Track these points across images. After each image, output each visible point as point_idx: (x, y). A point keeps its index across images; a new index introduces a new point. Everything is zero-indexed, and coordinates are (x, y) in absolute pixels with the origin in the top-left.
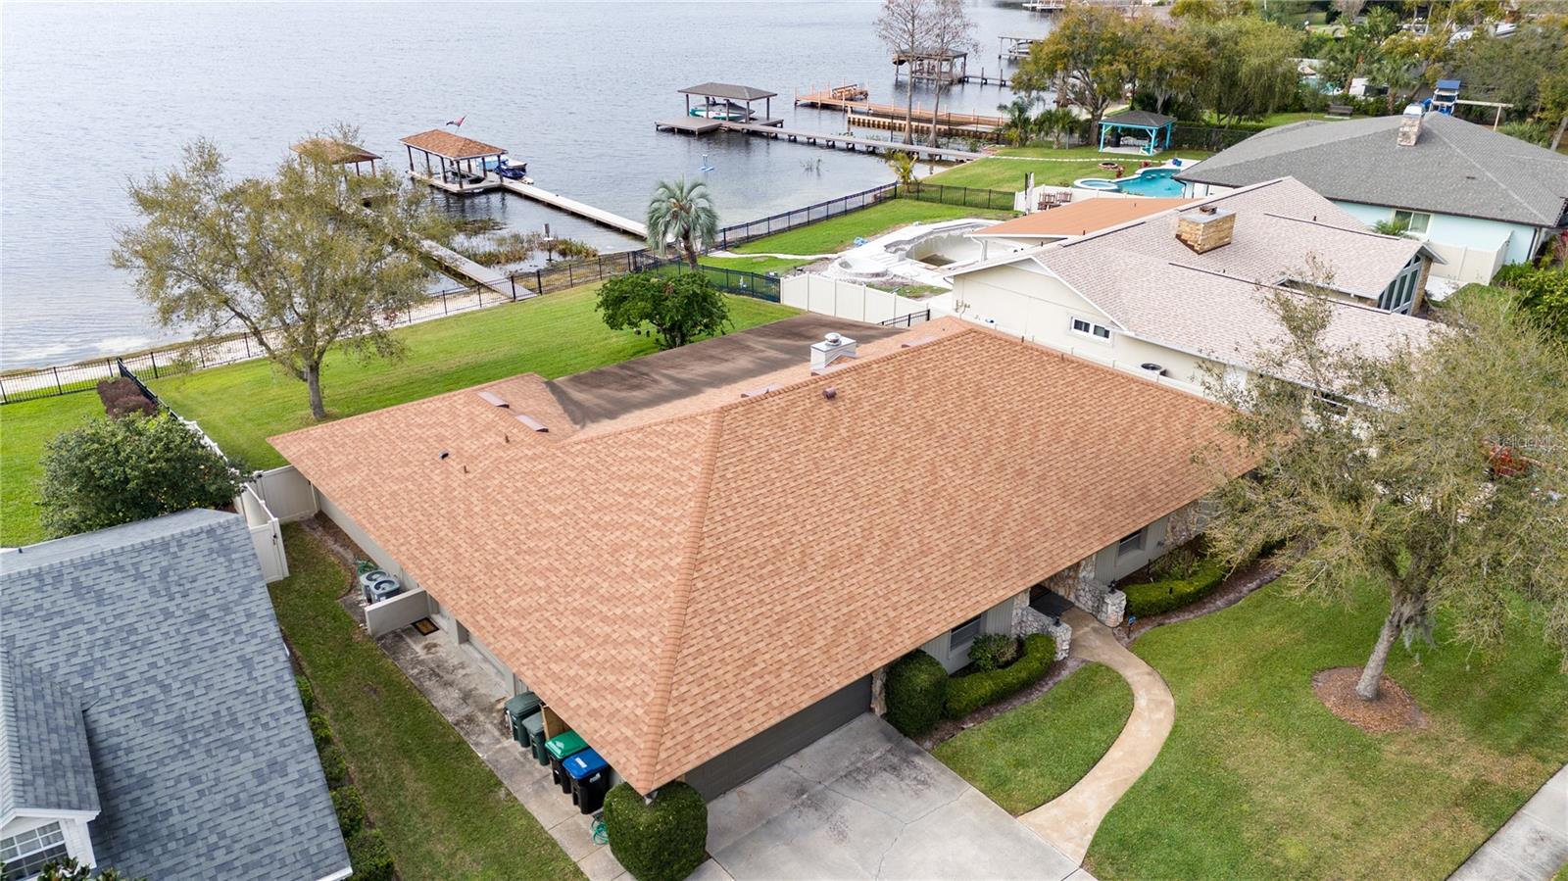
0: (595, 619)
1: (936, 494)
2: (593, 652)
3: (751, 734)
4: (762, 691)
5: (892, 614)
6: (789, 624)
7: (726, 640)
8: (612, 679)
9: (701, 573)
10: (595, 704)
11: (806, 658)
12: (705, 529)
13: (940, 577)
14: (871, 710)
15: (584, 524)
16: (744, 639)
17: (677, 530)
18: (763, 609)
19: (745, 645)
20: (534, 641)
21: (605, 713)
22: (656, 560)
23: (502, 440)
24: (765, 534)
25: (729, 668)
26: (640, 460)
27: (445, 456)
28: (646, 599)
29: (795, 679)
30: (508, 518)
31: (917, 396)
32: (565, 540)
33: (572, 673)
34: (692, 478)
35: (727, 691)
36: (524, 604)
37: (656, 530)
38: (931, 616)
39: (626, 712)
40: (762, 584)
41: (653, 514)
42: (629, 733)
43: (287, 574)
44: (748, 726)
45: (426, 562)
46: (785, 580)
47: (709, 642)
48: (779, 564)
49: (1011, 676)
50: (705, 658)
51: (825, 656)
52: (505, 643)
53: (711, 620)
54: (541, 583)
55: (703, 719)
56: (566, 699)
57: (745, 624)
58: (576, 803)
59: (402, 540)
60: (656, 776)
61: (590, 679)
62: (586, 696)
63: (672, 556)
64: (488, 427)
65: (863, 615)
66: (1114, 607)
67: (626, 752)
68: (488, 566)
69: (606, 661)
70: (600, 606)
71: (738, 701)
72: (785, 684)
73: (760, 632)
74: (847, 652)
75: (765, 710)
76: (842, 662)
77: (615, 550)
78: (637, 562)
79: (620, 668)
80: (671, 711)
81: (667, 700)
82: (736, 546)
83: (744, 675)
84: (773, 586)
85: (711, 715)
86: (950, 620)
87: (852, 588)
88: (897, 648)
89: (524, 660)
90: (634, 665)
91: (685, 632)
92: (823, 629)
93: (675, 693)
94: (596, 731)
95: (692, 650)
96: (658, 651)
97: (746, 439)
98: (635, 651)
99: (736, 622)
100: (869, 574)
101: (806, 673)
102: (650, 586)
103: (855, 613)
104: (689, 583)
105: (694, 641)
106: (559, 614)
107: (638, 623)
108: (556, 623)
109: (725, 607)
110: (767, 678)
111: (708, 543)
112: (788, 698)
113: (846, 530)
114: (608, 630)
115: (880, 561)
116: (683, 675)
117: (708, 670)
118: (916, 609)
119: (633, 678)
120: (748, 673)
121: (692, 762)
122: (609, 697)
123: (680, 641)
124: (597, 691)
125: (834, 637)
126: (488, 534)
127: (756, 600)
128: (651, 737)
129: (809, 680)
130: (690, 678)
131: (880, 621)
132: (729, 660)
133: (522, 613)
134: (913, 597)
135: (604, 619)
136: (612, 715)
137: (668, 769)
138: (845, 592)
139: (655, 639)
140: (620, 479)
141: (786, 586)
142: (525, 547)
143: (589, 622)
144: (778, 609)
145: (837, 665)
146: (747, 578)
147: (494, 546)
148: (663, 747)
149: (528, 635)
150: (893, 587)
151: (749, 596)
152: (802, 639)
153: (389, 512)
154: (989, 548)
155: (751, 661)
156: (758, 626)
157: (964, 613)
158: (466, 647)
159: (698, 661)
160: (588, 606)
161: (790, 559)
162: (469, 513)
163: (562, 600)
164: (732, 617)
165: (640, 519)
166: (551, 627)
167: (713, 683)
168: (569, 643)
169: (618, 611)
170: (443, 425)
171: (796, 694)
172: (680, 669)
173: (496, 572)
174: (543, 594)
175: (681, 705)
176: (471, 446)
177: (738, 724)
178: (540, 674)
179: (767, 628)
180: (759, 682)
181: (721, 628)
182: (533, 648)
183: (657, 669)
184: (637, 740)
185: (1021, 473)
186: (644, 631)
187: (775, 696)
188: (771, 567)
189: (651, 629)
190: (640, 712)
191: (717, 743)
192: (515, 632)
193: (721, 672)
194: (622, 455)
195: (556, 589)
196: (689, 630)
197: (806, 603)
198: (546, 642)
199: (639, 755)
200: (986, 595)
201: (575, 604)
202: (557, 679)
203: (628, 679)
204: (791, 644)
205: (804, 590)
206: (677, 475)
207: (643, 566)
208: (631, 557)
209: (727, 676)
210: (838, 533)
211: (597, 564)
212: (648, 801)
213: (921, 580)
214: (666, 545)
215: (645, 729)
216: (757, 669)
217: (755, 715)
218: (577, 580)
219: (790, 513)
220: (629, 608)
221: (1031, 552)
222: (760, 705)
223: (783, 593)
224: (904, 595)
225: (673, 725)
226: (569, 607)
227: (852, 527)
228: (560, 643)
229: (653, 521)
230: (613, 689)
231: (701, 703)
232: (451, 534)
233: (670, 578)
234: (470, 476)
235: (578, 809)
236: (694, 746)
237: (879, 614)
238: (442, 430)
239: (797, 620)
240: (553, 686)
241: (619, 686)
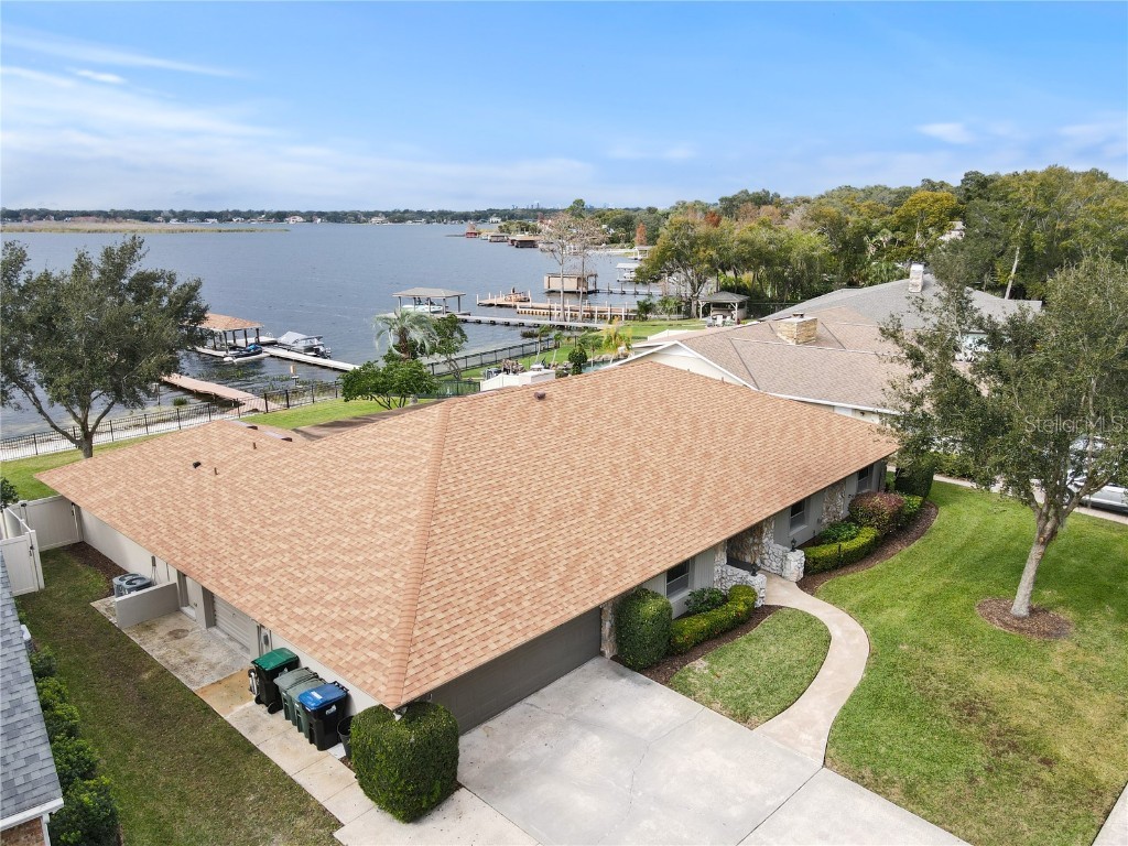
0: (339, 567)
1: (640, 468)
2: (337, 594)
3: (498, 653)
4: (505, 616)
5: (617, 555)
6: (524, 563)
7: (466, 575)
8: (356, 613)
9: (438, 522)
10: (340, 636)
11: (544, 590)
12: (439, 489)
13: (655, 528)
14: (602, 654)
15: (325, 498)
16: (483, 574)
17: (413, 491)
18: (499, 551)
19: (485, 579)
20: (278, 592)
21: (350, 642)
22: (394, 516)
23: (251, 448)
24: (496, 493)
25: (471, 597)
26: (376, 446)
27: (197, 465)
28: (386, 546)
29: (535, 607)
30: (254, 502)
31: (612, 401)
32: (308, 512)
33: (315, 613)
34: (424, 452)
35: (471, 616)
36: (268, 565)
37: (394, 493)
38: (652, 557)
39: (371, 638)
40: (495, 532)
41: (390, 482)
42: (375, 655)
43: (42, 585)
44: (494, 646)
45: (175, 544)
46: (517, 528)
47: (451, 576)
48: (509, 516)
49: (724, 613)
50: (448, 589)
51: (561, 588)
52: (249, 597)
53: (451, 559)
54: (285, 547)
55: (449, 640)
56: (310, 635)
57: (484, 562)
59: (153, 531)
60: (405, 691)
61: (334, 616)
62: (331, 631)
63: (409, 510)
64: (237, 441)
65: (592, 556)
67: (372, 673)
68: (234, 540)
69: (350, 599)
70: (341, 557)
71: (482, 625)
72: (526, 611)
73: (498, 568)
74: (581, 585)
75: (510, 632)
76: (578, 593)
77: (355, 513)
78: (377, 519)
79: (362, 603)
80: (417, 633)
82: (469, 502)
83: (485, 603)
84: (506, 533)
85: (457, 636)
86: (669, 560)
87: (579, 535)
88: (626, 582)
89: (267, 609)
90: (377, 599)
91: (426, 568)
92: (556, 567)
93: (420, 618)
94: (341, 659)
95: (434, 583)
96: (401, 585)
97: (472, 425)
98: (379, 588)
99: (475, 560)
100: (592, 524)
101: (545, 601)
102: (389, 536)
103: (584, 555)
104: (428, 529)
105: (436, 575)
106: (302, 568)
107: (380, 565)
108: (300, 575)
109: (463, 548)
110: (508, 605)
111: (443, 499)
112: (531, 623)
113: (566, 492)
114: (350, 574)
115: (601, 516)
116: (427, 603)
117: (451, 599)
118: (638, 552)
119: (378, 609)
120: (490, 602)
121: (440, 679)
122: (353, 628)
123: (422, 576)
124: (341, 625)
125: (568, 573)
126: (235, 516)
127: (491, 543)
128: (398, 656)
129: (549, 607)
130: (434, 606)
131: (607, 561)
132: (470, 591)
133: (266, 572)
134: (634, 543)
135: (347, 566)
136: (357, 643)
137: (417, 685)
138: (573, 538)
139: (397, 576)
140: (358, 461)
141: (519, 533)
142: (269, 522)
143: (332, 571)
144: (513, 550)
145: (573, 595)
146: (481, 527)
147: (240, 524)
148: (410, 665)
149: (272, 588)
150: (615, 534)
151: (485, 540)
152: (538, 575)
153: (142, 512)
154: (692, 507)
155: (492, 592)
156: (496, 564)
157: (679, 555)
159: (441, 592)
160: (331, 558)
161: (520, 513)
162: (217, 503)
163: (305, 557)
164: (471, 556)
165: (378, 487)
166: (294, 579)
167: (457, 610)
168: (312, 589)
169: (360, 559)
170: (197, 444)
171: (538, 619)
172: (424, 598)
173: (241, 543)
174: (287, 554)
175: (427, 628)
176: (220, 456)
177: (484, 644)
178: (284, 618)
179: (505, 566)
180: (501, 609)
181: (461, 565)
182: (277, 598)
183: (400, 599)
184: (384, 661)
185: (707, 455)
186: (386, 571)
187: (517, 621)
188: (503, 518)
189: (393, 568)
190: (385, 636)
191: (465, 661)
192: (259, 587)
193: (463, 601)
194: (359, 444)
195: (299, 549)
196: (430, 566)
197: (538, 546)
198: (290, 591)
199: (387, 673)
200: (696, 541)
201: (318, 558)
202: (300, 620)
203: (372, 611)
204: (528, 579)
205: (535, 536)
206: (410, 452)
207: (382, 521)
208: (370, 516)
209: (470, 604)
210: (560, 494)
211: (338, 525)
212: (398, 717)
213: (639, 530)
214: (404, 503)
215: (392, 650)
216: (497, 598)
217: (500, 637)
218: (319, 540)
219: (515, 479)
220: (370, 555)
221: (726, 511)
222: (503, 628)
223: (516, 539)
224: (625, 540)
225: (420, 646)
226: (312, 561)
227: (573, 489)
228: (303, 590)
229: (390, 488)
230: (358, 621)
231: (446, 627)
232: (199, 521)
233: (409, 527)
234: (219, 477)
236: (442, 664)
237: (606, 556)
238: (197, 449)
239: (531, 560)
240: (297, 626)
241: (364, 618)
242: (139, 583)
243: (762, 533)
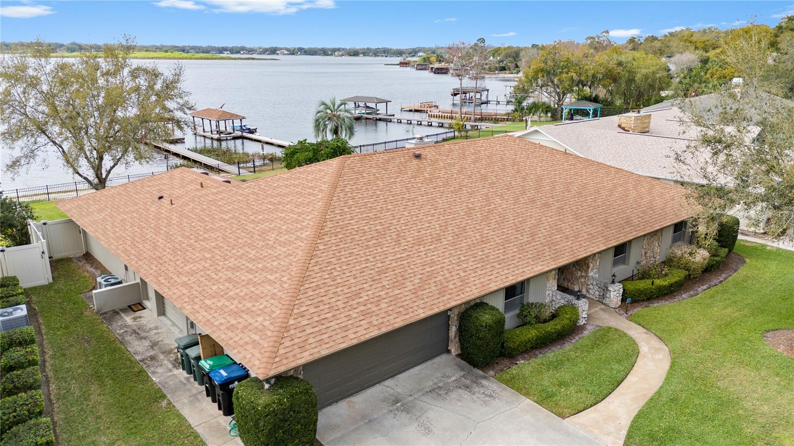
0: (243, 272)
1: (490, 211)
2: (237, 291)
3: (355, 342)
4: (365, 314)
5: (463, 274)
6: (387, 275)
7: (339, 281)
8: (249, 305)
9: (323, 241)
10: (233, 322)
11: (399, 296)
12: (327, 217)
13: (496, 256)
14: (449, 352)
15: (244, 222)
16: (353, 281)
17: (308, 218)
18: (368, 265)
19: (354, 285)
20: (197, 288)
21: (240, 326)
22: (291, 235)
23: (199, 187)
24: (371, 223)
25: (340, 298)
26: (287, 186)
27: (161, 198)
28: (281, 257)
29: (390, 308)
30: (193, 224)
31: (475, 162)
32: (230, 231)
33: (220, 304)
34: (321, 191)
35: (338, 312)
36: (194, 268)
37: (293, 220)
38: (491, 277)
39: (256, 324)
40: (368, 250)
41: (292, 212)
42: (256, 337)
43: (51, 281)
44: (353, 336)
45: (134, 252)
46: (385, 249)
47: (326, 281)
48: (380, 240)
49: (550, 327)
50: (322, 290)
51: (413, 296)
52: (176, 291)
53: (329, 268)
54: (208, 256)
55: (317, 329)
56: (212, 320)
57: (354, 272)
58: (220, 409)
59: (121, 243)
60: (274, 366)
61: (232, 307)
62: (228, 318)
63: (302, 231)
64: (191, 182)
65: (442, 273)
66: (615, 293)
67: (252, 351)
68: (174, 250)
69: (246, 295)
70: (247, 264)
71: (346, 319)
72: (383, 311)
73: (365, 278)
74: (430, 294)
75: (366, 326)
76: (427, 300)
77: (263, 233)
78: (278, 238)
79: (255, 298)
80: (291, 322)
81: (289, 313)
82: (350, 228)
83: (351, 303)
84: (376, 252)
85: (324, 327)
86: (505, 280)
87: (433, 257)
88: (467, 294)
89: (187, 300)
90: (267, 295)
91: (308, 274)
92: (411, 279)
93: (296, 311)
94: (231, 339)
95: (311, 285)
96: (285, 286)
97: (361, 173)
98: (269, 288)
99: (348, 271)
100: (445, 250)
101: (399, 305)
102: (284, 250)
103: (435, 272)
104: (314, 246)
105: (314, 280)
106: (217, 271)
107: (272, 271)
108: (214, 276)
109: (340, 261)
110: (369, 306)
111: (329, 224)
112: (384, 320)
113: (429, 225)
114: (251, 277)
115: (453, 244)
116: (303, 300)
117: (324, 298)
118: (480, 273)
119: (266, 303)
120: (355, 302)
121: (306, 357)
122: (245, 316)
123: (304, 278)
124: (236, 314)
125: (420, 285)
126: (178, 233)
127: (362, 259)
128: (274, 339)
129: (401, 309)
130: (310, 303)
131: (454, 278)
132: (340, 293)
133: (192, 273)
134: (477, 266)
135: (250, 271)
136: (245, 327)
137: (285, 361)
138: (428, 259)
139: (284, 279)
140: (272, 196)
141: (386, 253)
142: (201, 238)
143: (238, 274)
144: (379, 265)
145: (423, 302)
146: (357, 246)
147: (181, 239)
148: (282, 346)
149: (193, 285)
150: (463, 259)
151: (358, 257)
152: (396, 284)
153: (117, 230)
154: (529, 242)
155: (358, 295)
156: (364, 274)
157: (514, 277)
158: (162, 318)
159: (316, 292)
160: (239, 265)
161: (389, 238)
162: (169, 224)
163: (221, 263)
164: (344, 267)
165: (283, 215)
166: (209, 279)
167: (327, 306)
168: (221, 287)
169: (260, 266)
170: (164, 184)
171: (391, 317)
172: (302, 296)
173: (179, 253)
174: (209, 261)
175: (300, 319)
176: (177, 192)
177: (344, 334)
178: (196, 307)
179: (371, 276)
180: (363, 308)
181: (336, 274)
182: (195, 293)
183: (283, 296)
184: (262, 342)
185: (547, 205)
186: (277, 275)
187: (375, 318)
188: (375, 241)
189: (283, 273)
190: (267, 323)
191: (327, 346)
192: (184, 284)
193: (333, 300)
194: (275, 185)
195: (219, 257)
196: (311, 273)
197: (399, 263)
198: (205, 288)
199: (262, 351)
200: (529, 268)
201: (230, 265)
202: (208, 308)
203: (261, 304)
204: (388, 287)
205: (399, 256)
206: (311, 191)
207: (282, 239)
208: (273, 235)
209: (338, 303)
210: (423, 226)
211: (249, 241)
212: (267, 386)
213: (483, 257)
214: (300, 226)
215: (269, 334)
216: (361, 300)
217: (358, 329)
218: (234, 251)
219: (389, 213)
220: (268, 263)
221: (557, 247)
222: (362, 323)
223: (384, 257)
224: (471, 264)
225: (292, 332)
226: (226, 267)
227: (433, 224)
228: (214, 288)
229: (292, 215)
230: (249, 311)
231: (317, 319)
232: (154, 236)
233: (300, 244)
234: (173, 206)
235: (221, 412)
236: (308, 347)
237: (453, 274)
238: (163, 187)
239: (393, 273)
240: (204, 314)
241: (254, 309)
242: (113, 281)
243: (588, 268)
